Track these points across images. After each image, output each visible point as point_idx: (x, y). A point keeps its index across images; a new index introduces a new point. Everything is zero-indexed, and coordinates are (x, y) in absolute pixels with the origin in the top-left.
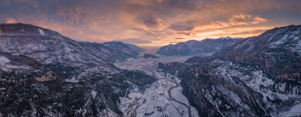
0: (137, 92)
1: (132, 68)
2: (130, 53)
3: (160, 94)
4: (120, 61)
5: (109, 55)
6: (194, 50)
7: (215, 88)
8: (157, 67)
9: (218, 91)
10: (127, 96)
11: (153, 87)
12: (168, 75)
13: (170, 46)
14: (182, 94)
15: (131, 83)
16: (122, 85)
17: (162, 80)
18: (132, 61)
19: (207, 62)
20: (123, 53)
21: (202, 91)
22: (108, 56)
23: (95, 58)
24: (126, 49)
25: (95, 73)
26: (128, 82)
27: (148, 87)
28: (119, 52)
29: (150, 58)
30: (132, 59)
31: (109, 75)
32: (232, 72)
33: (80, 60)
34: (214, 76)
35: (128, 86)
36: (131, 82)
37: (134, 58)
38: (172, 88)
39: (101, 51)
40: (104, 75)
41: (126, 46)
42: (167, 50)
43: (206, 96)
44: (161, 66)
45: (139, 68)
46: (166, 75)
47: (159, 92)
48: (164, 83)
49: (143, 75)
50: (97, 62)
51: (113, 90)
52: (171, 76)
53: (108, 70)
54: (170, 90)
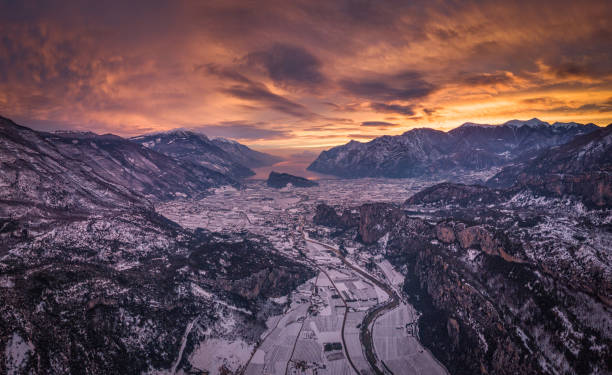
0: (231, 338)
1: (225, 222)
2: (224, 170)
3: (328, 347)
4: (189, 196)
5: (152, 175)
6: (429, 161)
7: (572, 318)
8: (310, 218)
9: (588, 331)
10: (184, 361)
11: (297, 310)
12: (351, 250)
13: (352, 149)
14: (419, 348)
15: (208, 295)
16: (168, 306)
17: (334, 274)
18: (227, 195)
19: (485, 202)
20: (202, 168)
21: (518, 341)
22: (147, 180)
23: (89, 186)
24: (213, 157)
25: (67, 249)
26: (198, 290)
27: (279, 310)
28: (189, 167)
29: (289, 185)
30: (230, 189)
31: (127, 257)
32: (598, 238)
33: (33, 194)
34: (552, 264)
35: (194, 308)
36: (208, 288)
37: (237, 186)
38: (374, 313)
39: (125, 163)
40: (103, 255)
41: (214, 147)
42: (343, 161)
43: (543, 364)
44: (325, 214)
45: (251, 223)
46: (344, 254)
47: (323, 338)
48: (341, 287)
49: (260, 254)
50: (94, 202)
51: (123, 331)
52: (365, 256)
53: (126, 234)
54: (366, 321)
